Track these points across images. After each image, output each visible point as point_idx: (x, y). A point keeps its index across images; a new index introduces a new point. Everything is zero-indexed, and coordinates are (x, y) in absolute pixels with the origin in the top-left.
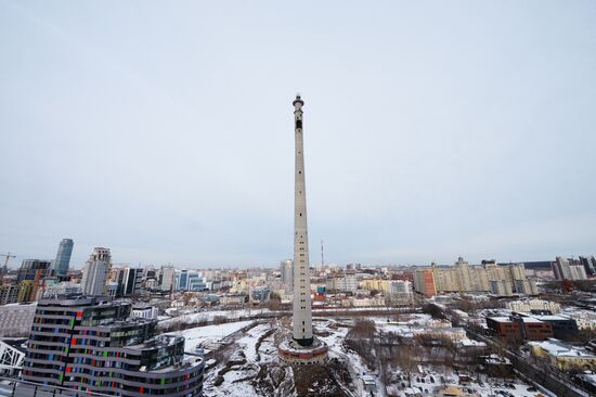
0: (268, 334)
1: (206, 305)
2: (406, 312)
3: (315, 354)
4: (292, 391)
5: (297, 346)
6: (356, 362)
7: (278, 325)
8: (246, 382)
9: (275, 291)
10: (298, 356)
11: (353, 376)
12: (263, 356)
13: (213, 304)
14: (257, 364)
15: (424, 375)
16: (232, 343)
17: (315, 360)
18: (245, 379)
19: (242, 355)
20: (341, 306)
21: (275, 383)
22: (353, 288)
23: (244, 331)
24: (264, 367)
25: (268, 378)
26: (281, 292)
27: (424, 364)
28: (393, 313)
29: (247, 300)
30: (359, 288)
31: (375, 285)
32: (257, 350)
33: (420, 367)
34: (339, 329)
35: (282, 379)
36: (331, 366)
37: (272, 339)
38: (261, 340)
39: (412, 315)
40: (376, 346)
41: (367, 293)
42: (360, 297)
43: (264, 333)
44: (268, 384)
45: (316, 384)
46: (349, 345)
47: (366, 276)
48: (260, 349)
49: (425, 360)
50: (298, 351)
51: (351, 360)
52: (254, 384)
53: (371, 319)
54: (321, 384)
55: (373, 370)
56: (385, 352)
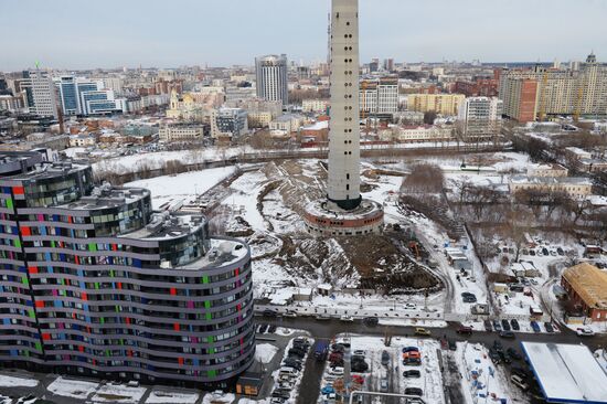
0: (270, 189)
1: (136, 141)
2: (487, 150)
3: (367, 221)
4: (349, 272)
5: (336, 209)
6: (427, 229)
7: (280, 173)
8: (266, 261)
9: (253, 115)
10: (342, 223)
11: (429, 249)
12: (276, 224)
13: (148, 139)
14: (272, 234)
15: (534, 245)
16: (217, 205)
17: (367, 228)
18: (265, 257)
19: (242, 221)
20: (377, 141)
21: (313, 261)
22: (390, 109)
23: (226, 183)
24: (286, 239)
25: (298, 254)
26: (265, 117)
27: (533, 231)
28: (467, 152)
29: (207, 130)
30: (401, 108)
31: (429, 102)
32: (262, 214)
33: (527, 235)
34: (383, 178)
35: (325, 255)
36: (391, 234)
37: (276, 195)
38: (261, 198)
39: (497, 154)
40: (452, 204)
41: (419, 116)
42: (407, 124)
43: (262, 188)
44: (302, 263)
45: (383, 262)
46: (409, 204)
47: (406, 83)
48: (266, 211)
49: (534, 224)
50: (340, 217)
51: (418, 224)
52: (281, 263)
53: (433, 161)
54: (390, 261)
55: (457, 239)
56: (468, 215)
